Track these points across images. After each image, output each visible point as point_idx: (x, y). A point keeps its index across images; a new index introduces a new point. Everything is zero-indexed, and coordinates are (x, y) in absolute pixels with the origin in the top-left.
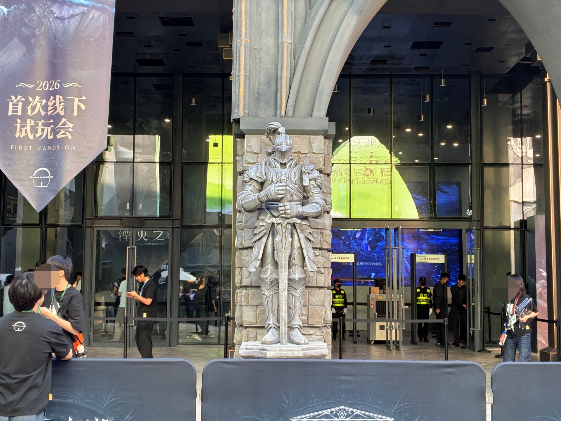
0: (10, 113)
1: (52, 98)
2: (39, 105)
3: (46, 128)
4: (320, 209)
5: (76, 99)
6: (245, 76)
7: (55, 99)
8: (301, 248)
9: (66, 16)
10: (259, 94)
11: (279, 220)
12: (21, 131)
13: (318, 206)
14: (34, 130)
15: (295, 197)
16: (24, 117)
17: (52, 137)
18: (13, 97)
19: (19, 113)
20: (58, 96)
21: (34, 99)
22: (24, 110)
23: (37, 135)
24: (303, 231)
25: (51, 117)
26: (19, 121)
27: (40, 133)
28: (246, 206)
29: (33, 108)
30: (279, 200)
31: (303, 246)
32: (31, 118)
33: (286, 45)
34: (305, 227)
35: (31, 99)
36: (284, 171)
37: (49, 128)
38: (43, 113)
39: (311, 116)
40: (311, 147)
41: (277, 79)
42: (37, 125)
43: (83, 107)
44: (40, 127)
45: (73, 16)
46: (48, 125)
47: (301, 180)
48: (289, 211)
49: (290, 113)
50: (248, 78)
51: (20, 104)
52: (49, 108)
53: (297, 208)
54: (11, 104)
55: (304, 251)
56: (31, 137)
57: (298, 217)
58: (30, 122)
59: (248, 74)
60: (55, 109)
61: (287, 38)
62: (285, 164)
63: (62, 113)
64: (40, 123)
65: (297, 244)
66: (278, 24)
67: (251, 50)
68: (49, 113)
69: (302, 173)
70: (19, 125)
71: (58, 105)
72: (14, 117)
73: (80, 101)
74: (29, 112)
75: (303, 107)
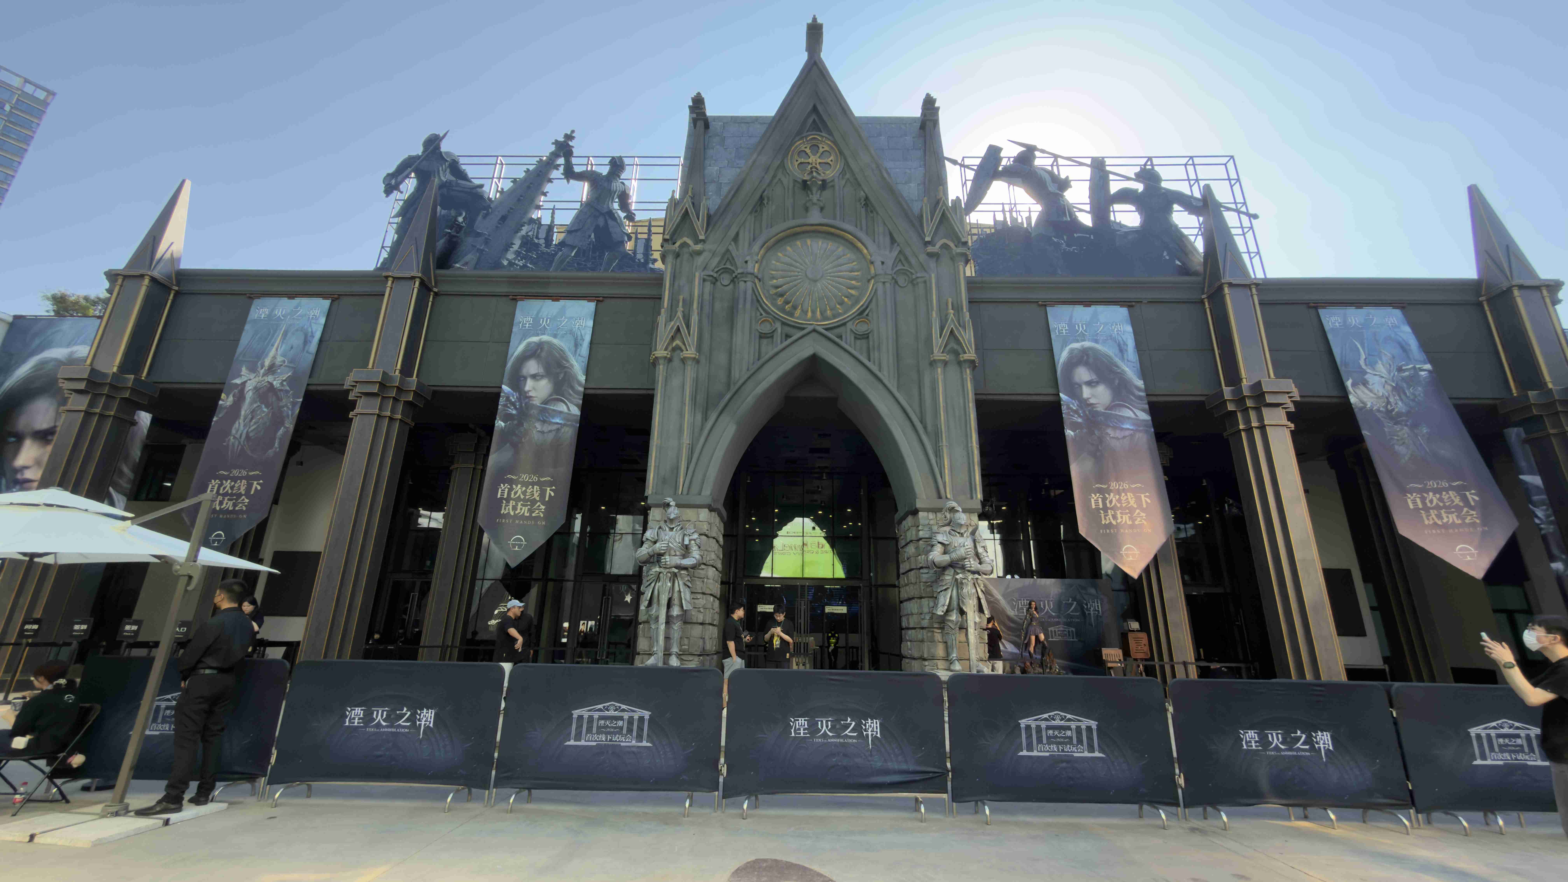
0: (499, 496)
1: (530, 487)
2: (520, 491)
3: (524, 508)
4: (695, 562)
5: (548, 489)
6: (655, 466)
7: (533, 488)
8: (680, 591)
9: (546, 431)
10: (664, 478)
11: (662, 570)
12: (505, 509)
13: (694, 559)
14: (515, 508)
15: (678, 553)
16: (508, 500)
17: (528, 515)
18: (502, 485)
19: (505, 496)
20: (535, 487)
21: (517, 486)
22: (509, 494)
23: (517, 512)
24: (682, 578)
25: (528, 500)
26: (504, 502)
27: (518, 511)
28: (640, 559)
29: (516, 493)
30: (662, 555)
31: (682, 590)
32: (513, 500)
33: (685, 445)
34: (683, 575)
35: (514, 486)
36: (671, 533)
37: (527, 508)
38: (522, 497)
39: (700, 495)
40: (699, 517)
41: (677, 468)
42: (517, 505)
43: (553, 494)
44: (519, 506)
45: (550, 431)
46: (526, 506)
47: (683, 540)
48: (668, 563)
49: (685, 492)
50: (657, 468)
51: (507, 490)
52: (527, 494)
53: (677, 560)
54: (500, 490)
55: (682, 594)
56: (512, 513)
57: (676, 567)
58: (512, 503)
59: (657, 464)
60: (533, 495)
61: (686, 440)
62: (673, 528)
63: (538, 499)
64: (519, 504)
65: (677, 589)
66: (681, 430)
67: (660, 449)
68: (527, 497)
69: (684, 535)
70: (504, 505)
71: (535, 492)
72: (502, 499)
73: (550, 490)
74: (512, 496)
75: (695, 489)
